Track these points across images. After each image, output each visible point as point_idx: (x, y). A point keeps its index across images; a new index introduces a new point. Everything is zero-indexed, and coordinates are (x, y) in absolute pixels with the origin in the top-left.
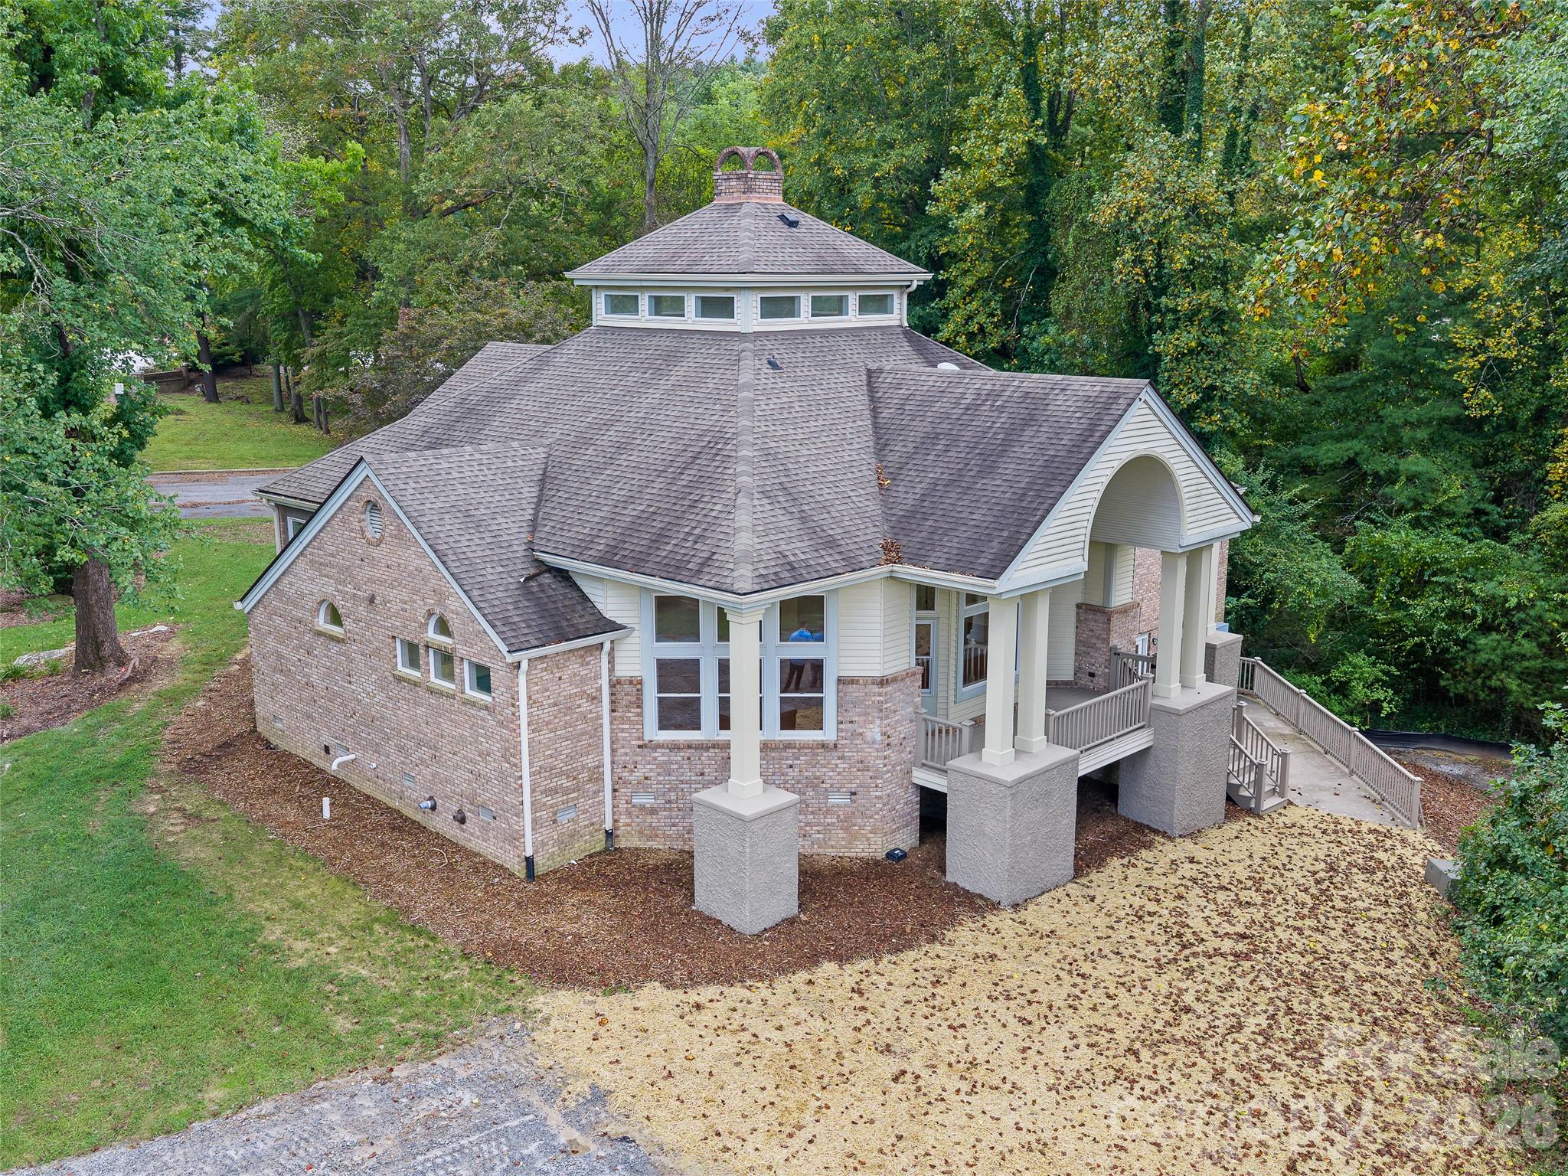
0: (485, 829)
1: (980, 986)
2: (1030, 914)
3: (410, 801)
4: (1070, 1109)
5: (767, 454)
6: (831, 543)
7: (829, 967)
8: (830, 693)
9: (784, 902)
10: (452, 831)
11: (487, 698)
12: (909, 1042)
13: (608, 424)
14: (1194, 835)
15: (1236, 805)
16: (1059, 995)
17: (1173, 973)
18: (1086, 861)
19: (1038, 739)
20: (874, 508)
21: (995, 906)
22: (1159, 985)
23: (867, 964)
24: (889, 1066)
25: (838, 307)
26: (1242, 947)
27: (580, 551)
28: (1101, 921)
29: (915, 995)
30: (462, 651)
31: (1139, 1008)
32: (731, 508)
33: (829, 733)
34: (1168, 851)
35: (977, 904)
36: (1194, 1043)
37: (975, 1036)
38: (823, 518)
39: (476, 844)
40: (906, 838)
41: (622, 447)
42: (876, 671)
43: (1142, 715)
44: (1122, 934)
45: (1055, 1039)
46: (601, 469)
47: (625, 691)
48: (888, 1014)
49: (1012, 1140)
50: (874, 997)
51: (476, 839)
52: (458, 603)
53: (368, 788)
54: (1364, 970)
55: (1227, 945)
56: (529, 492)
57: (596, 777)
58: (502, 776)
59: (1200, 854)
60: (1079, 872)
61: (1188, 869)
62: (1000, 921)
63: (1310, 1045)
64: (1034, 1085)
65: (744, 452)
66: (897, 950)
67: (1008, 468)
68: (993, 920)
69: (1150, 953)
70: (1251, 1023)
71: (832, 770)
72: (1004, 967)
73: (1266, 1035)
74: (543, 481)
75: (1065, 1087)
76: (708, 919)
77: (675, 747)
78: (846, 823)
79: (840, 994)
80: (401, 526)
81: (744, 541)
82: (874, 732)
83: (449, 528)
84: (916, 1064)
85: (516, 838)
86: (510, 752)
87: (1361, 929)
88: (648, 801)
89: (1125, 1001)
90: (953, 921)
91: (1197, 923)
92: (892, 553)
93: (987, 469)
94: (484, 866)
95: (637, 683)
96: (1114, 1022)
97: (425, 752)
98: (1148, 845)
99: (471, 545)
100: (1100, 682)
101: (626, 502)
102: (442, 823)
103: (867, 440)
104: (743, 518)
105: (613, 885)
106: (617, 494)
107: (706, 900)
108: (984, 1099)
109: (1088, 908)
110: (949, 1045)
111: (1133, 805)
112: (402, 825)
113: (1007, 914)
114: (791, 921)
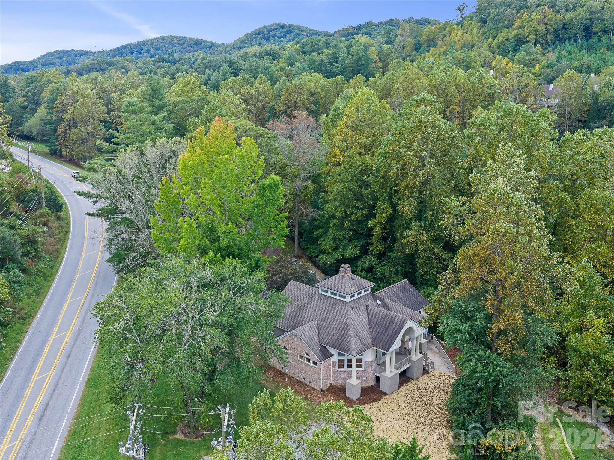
0: (314, 384)
1: (386, 407)
2: (392, 395)
3: (300, 378)
4: (397, 424)
5: (354, 329)
6: (365, 345)
7: (366, 405)
8: (363, 363)
9: (359, 395)
10: (308, 384)
11: (315, 366)
12: (378, 415)
13: (327, 318)
14: (417, 379)
15: (425, 371)
16: (396, 408)
17: (411, 404)
18: (401, 385)
19: (393, 369)
20: (369, 336)
21: (387, 394)
22: (409, 406)
23: (371, 404)
24: (376, 419)
25: (360, 293)
26: (421, 400)
27: (328, 344)
28: (402, 396)
29: (378, 409)
30: (311, 359)
31: (407, 410)
32: (351, 340)
33: (363, 369)
34: (413, 382)
35: (385, 394)
36: (413, 415)
37: (386, 414)
38: (363, 340)
39: (312, 386)
40: (374, 383)
41: (331, 324)
42: (370, 360)
43: (409, 361)
44: (405, 399)
45: (396, 414)
46: (328, 328)
47: (334, 364)
48: (375, 412)
49: (391, 427)
50: (373, 409)
51: (312, 385)
52: (311, 353)
53: (291, 375)
54: (437, 403)
55: (419, 400)
56: (317, 331)
57: (330, 376)
58: (318, 377)
59: (418, 383)
60: (399, 387)
61: (415, 386)
62: (388, 397)
63: (428, 414)
64: (393, 421)
65: (351, 329)
66: (375, 402)
67: (389, 331)
68: (387, 397)
69: (408, 401)
70: (421, 412)
71: (364, 374)
72: (389, 404)
73: (422, 413)
74: (318, 328)
75: (397, 421)
76: (349, 398)
77: (341, 371)
78: (366, 381)
79: (368, 409)
80: (301, 340)
81: (354, 347)
82: (370, 369)
83: (308, 340)
84: (379, 418)
85: (320, 386)
86: (320, 374)
87: (439, 396)
88: (337, 379)
89: (405, 409)
90: (382, 397)
91: (415, 396)
92: (373, 345)
93: (386, 331)
94: (315, 390)
95: (336, 363)
96: (403, 412)
97: (303, 372)
98: (410, 381)
99: (311, 343)
100: (403, 353)
101: (334, 336)
102: (307, 382)
103: (367, 322)
104: (353, 342)
105: (334, 392)
106: (332, 333)
107: (347, 395)
108: (388, 423)
109: (400, 394)
110: (383, 416)
111: (408, 374)
112: (300, 382)
113: (389, 396)
114: (360, 398)
